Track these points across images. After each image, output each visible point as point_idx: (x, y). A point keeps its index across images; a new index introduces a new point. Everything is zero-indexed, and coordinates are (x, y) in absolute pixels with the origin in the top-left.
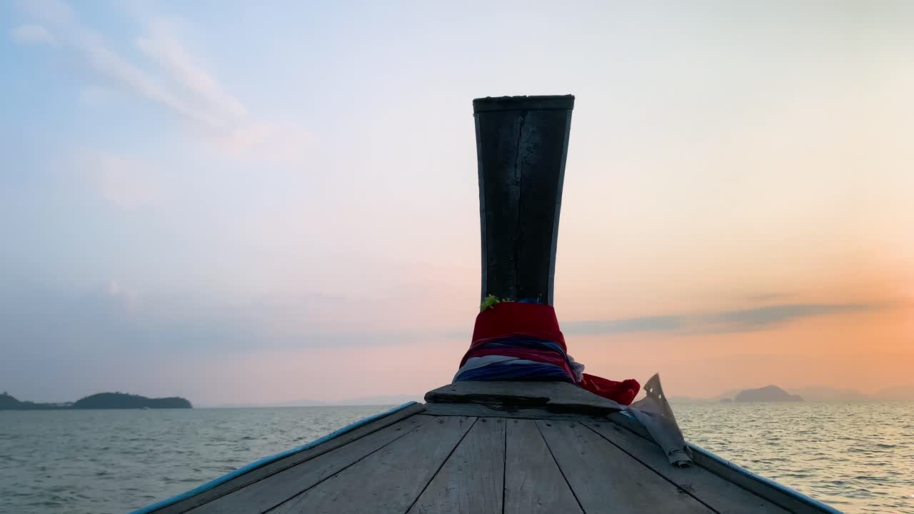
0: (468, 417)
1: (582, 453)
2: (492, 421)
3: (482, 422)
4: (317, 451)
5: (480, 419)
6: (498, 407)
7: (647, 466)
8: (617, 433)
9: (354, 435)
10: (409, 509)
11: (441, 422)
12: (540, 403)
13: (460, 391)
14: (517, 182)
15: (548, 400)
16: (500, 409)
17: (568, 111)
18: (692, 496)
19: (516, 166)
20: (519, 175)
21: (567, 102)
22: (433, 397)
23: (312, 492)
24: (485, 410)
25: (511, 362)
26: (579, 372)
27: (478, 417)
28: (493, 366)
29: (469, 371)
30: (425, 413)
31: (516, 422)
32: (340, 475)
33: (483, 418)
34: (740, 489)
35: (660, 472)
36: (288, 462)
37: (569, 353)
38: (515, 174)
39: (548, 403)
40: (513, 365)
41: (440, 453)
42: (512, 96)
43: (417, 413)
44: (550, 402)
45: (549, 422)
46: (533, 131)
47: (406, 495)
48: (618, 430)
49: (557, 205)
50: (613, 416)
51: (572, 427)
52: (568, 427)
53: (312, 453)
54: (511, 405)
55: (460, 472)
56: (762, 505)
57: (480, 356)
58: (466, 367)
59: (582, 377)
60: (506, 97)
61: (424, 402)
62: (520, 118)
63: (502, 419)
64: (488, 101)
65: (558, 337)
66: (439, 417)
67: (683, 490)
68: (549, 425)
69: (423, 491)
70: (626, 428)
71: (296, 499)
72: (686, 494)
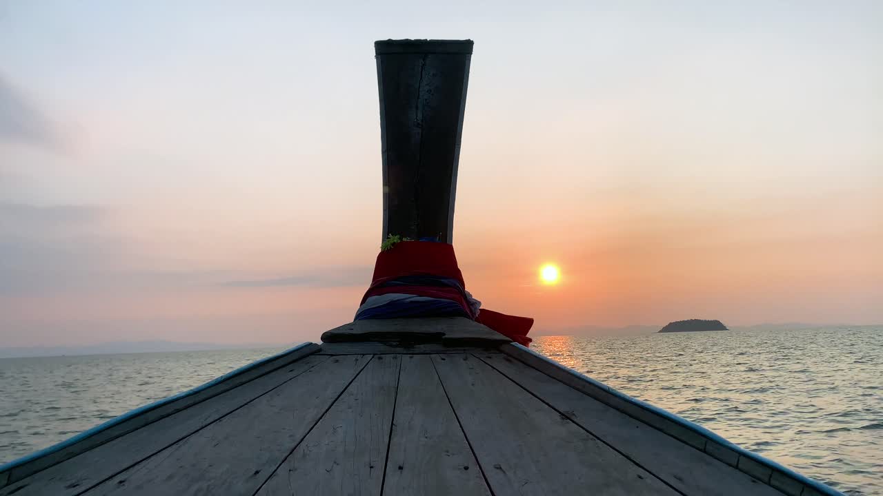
0: (364, 355)
1: (473, 385)
2: (388, 358)
3: (377, 360)
4: (203, 396)
5: (376, 356)
6: (395, 344)
7: (533, 394)
8: (507, 363)
9: (244, 378)
10: (293, 450)
11: (337, 361)
12: (436, 338)
13: (357, 331)
14: (419, 124)
15: (444, 334)
16: (396, 346)
17: (467, 55)
18: (573, 422)
19: (417, 108)
20: (420, 116)
21: (465, 48)
22: (329, 337)
23: (193, 439)
24: (382, 347)
25: (408, 300)
26: (476, 309)
27: (374, 355)
28: (392, 304)
29: (369, 309)
30: (321, 353)
31: (411, 357)
32: (224, 420)
33: (379, 356)
34: (618, 413)
35: (544, 399)
36: (170, 409)
37: (467, 289)
38: (416, 116)
39: (444, 337)
40: (411, 302)
41: (331, 393)
42: (413, 39)
43: (312, 354)
44: (446, 336)
45: (443, 356)
46: (433, 74)
47: (291, 436)
48: (508, 360)
49: (456, 146)
50: (505, 348)
51: (465, 359)
52: (462, 360)
53: (198, 398)
54: (408, 342)
55: (350, 410)
56: (637, 427)
57: (380, 295)
58: (366, 306)
59: (478, 312)
60: (408, 40)
61: (320, 342)
62: (421, 61)
63: (398, 355)
64: (389, 43)
65: (457, 275)
66: (334, 357)
67: (565, 416)
68: (444, 359)
69: (310, 431)
70: (516, 359)
71: (174, 446)
72: (568, 420)
